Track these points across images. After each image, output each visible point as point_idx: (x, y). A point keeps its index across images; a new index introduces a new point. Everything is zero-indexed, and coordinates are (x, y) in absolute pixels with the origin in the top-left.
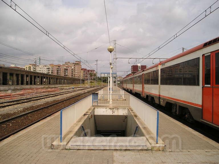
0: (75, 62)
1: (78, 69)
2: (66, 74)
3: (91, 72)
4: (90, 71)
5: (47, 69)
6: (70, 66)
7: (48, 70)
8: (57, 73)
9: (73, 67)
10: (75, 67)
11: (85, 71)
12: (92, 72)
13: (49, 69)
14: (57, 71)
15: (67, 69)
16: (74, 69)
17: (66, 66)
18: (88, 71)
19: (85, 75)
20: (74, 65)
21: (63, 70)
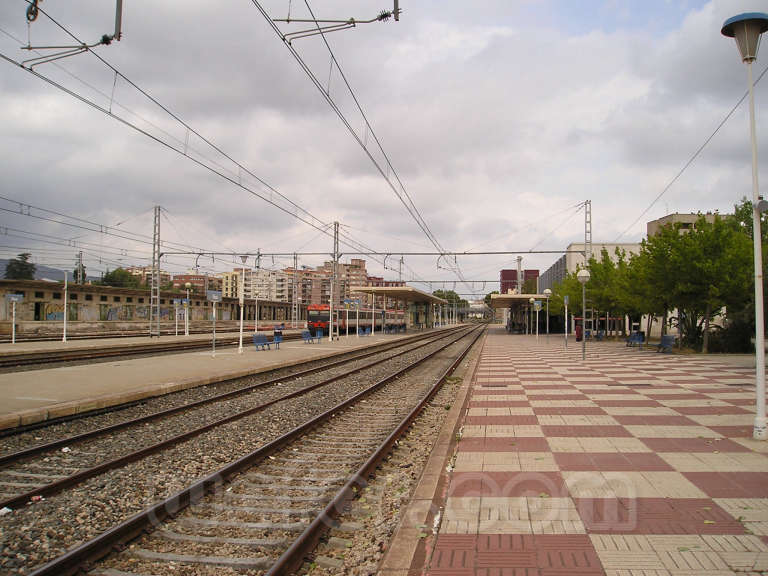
0: (350, 263)
1: (359, 280)
2: (327, 293)
5: (278, 280)
7: (281, 283)
8: (304, 291)
9: (343, 276)
10: (349, 275)
11: (377, 285)
13: (282, 280)
14: (304, 286)
15: (329, 280)
16: (348, 280)
17: (325, 273)
18: (388, 284)
20: (348, 270)
21: (320, 283)
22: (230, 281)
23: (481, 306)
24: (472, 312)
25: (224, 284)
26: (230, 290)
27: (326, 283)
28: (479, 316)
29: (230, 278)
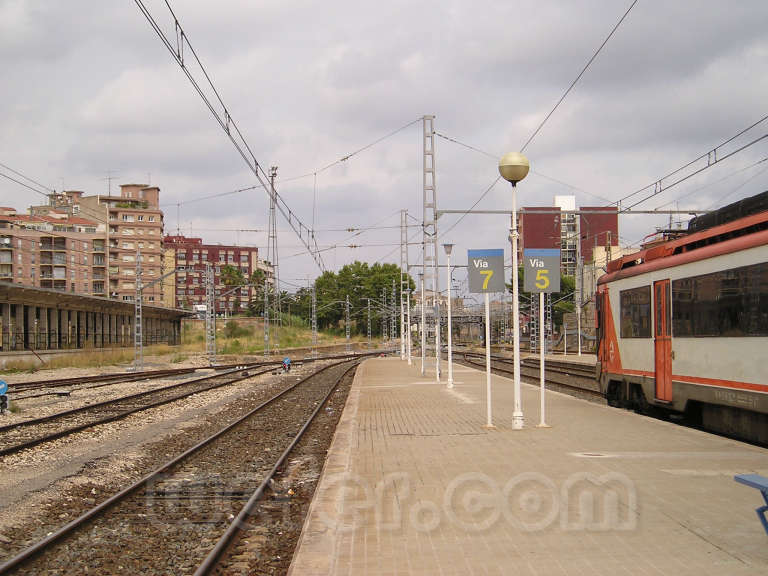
0: (117, 193)
1: (141, 240)
2: (58, 275)
3: (231, 263)
4: (222, 253)
6: (83, 222)
9: (102, 228)
10: (114, 227)
11: (189, 257)
12: (237, 258)
15: (62, 241)
16: (113, 240)
17: (51, 221)
18: (214, 252)
19: (189, 280)
20: (114, 214)
21: (36, 248)
27: (54, 245)
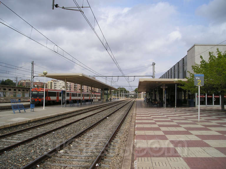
22: (50, 84)
23: (133, 93)
24: (130, 95)
25: (48, 85)
26: (50, 87)
28: (133, 96)
29: (50, 83)
